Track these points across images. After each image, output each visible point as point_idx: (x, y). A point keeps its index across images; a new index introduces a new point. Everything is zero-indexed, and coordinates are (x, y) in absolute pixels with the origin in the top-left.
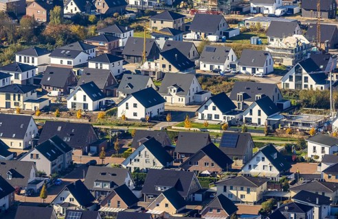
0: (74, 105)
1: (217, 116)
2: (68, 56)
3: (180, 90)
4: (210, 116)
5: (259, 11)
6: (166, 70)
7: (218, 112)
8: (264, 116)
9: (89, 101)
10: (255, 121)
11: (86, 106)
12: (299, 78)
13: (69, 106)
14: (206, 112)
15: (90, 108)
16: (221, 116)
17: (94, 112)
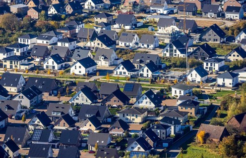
0: (47, 67)
1: (125, 73)
2: (47, 39)
3: (105, 58)
4: (121, 73)
5: (155, 11)
6: (100, 46)
7: (125, 70)
8: (150, 73)
9: (55, 64)
10: (145, 75)
11: (54, 67)
12: (171, 51)
13: (45, 67)
14: (119, 71)
15: (56, 68)
16: (127, 73)
17: (58, 71)
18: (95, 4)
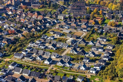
1: (61, 64)
4: (60, 64)
6: (52, 48)
7: (61, 63)
8: (69, 65)
9: (40, 59)
10: (67, 66)
11: (39, 59)
12: (73, 51)
13: (37, 59)
14: (59, 63)
15: (40, 60)
16: (62, 64)
17: (41, 61)
18: (49, 24)
